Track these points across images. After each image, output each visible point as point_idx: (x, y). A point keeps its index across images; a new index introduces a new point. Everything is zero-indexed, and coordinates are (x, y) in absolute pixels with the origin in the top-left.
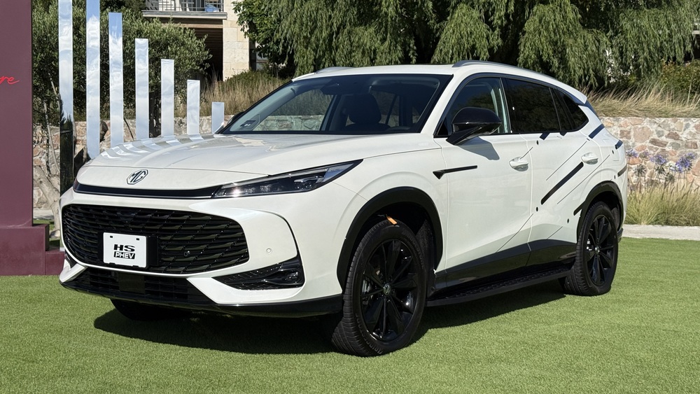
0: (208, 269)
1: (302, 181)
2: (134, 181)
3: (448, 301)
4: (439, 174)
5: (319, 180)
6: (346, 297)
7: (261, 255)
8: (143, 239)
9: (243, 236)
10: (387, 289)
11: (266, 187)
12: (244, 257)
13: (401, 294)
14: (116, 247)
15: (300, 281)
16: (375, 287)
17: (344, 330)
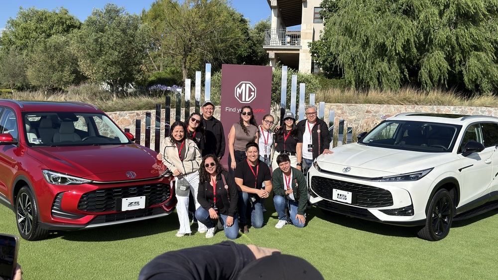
0: (377, 207)
1: (412, 176)
2: (346, 171)
3: (459, 219)
4: (460, 170)
5: (420, 176)
6: (427, 220)
7: (397, 204)
8: (350, 193)
9: (391, 196)
10: (440, 215)
11: (400, 178)
12: (392, 204)
13: (444, 217)
14: (338, 194)
15: (413, 213)
16: (436, 215)
17: (425, 230)
